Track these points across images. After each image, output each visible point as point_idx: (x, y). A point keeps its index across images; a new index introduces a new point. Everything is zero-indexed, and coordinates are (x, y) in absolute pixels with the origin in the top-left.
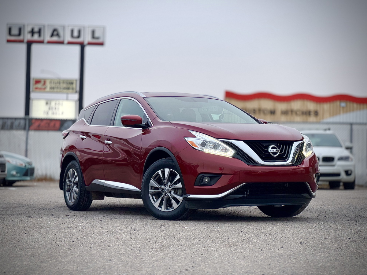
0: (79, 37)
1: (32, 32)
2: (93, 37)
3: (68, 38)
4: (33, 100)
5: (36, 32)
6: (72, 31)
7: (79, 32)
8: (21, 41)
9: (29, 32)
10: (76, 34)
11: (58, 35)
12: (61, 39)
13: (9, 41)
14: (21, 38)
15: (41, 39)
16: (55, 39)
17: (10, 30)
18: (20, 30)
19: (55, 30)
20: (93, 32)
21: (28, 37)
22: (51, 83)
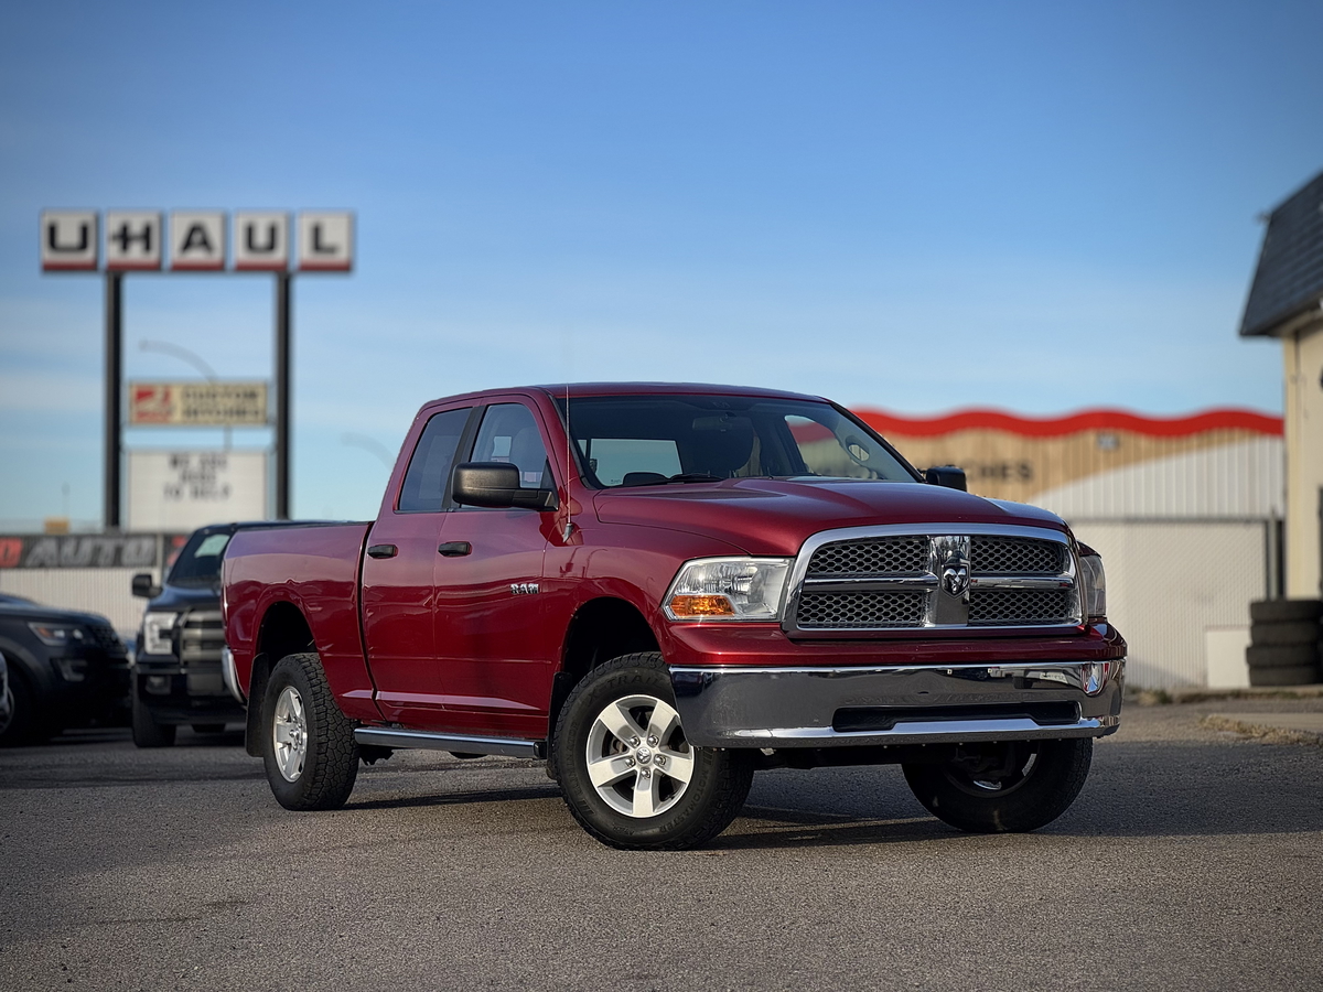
0: (271, 246)
1: (124, 238)
2: (317, 246)
3: (239, 253)
4: (130, 455)
5: (136, 238)
6: (250, 232)
7: (273, 231)
8: (91, 268)
9: (115, 238)
10: (261, 238)
11: (205, 243)
12: (216, 257)
13: (50, 268)
14: (87, 256)
15: (153, 257)
16: (197, 255)
17: (52, 231)
18: (84, 231)
19: (195, 229)
20: (317, 232)
21: (112, 253)
22: (188, 396)
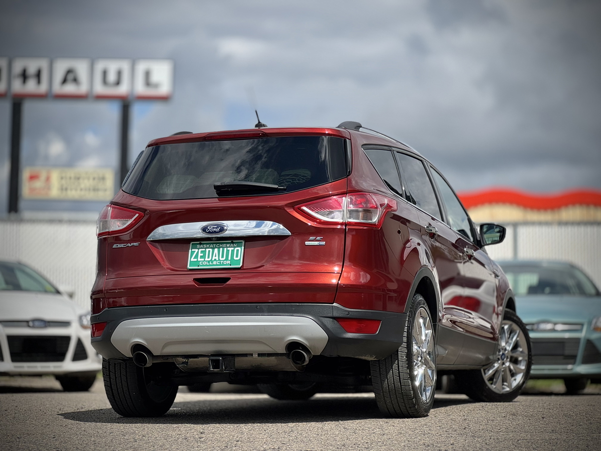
0: (118, 83)
1: (24, 76)
2: (148, 83)
5: (32, 76)
6: (105, 73)
7: (119, 73)
8: (3, 97)
9: (19, 76)
10: (112, 77)
11: (75, 80)
12: (83, 89)
15: (43, 88)
16: (70, 88)
19: (69, 71)
20: (147, 74)
21: (17, 86)
22: (62, 178)
